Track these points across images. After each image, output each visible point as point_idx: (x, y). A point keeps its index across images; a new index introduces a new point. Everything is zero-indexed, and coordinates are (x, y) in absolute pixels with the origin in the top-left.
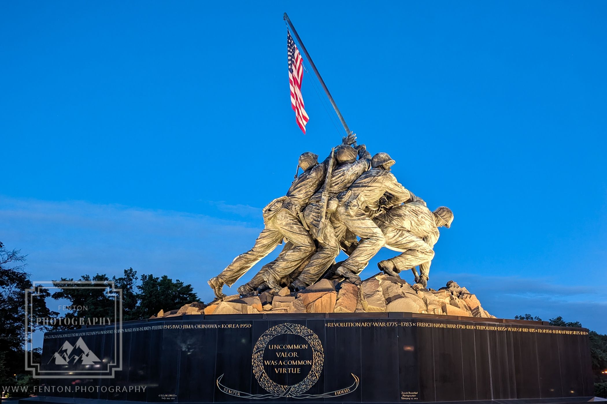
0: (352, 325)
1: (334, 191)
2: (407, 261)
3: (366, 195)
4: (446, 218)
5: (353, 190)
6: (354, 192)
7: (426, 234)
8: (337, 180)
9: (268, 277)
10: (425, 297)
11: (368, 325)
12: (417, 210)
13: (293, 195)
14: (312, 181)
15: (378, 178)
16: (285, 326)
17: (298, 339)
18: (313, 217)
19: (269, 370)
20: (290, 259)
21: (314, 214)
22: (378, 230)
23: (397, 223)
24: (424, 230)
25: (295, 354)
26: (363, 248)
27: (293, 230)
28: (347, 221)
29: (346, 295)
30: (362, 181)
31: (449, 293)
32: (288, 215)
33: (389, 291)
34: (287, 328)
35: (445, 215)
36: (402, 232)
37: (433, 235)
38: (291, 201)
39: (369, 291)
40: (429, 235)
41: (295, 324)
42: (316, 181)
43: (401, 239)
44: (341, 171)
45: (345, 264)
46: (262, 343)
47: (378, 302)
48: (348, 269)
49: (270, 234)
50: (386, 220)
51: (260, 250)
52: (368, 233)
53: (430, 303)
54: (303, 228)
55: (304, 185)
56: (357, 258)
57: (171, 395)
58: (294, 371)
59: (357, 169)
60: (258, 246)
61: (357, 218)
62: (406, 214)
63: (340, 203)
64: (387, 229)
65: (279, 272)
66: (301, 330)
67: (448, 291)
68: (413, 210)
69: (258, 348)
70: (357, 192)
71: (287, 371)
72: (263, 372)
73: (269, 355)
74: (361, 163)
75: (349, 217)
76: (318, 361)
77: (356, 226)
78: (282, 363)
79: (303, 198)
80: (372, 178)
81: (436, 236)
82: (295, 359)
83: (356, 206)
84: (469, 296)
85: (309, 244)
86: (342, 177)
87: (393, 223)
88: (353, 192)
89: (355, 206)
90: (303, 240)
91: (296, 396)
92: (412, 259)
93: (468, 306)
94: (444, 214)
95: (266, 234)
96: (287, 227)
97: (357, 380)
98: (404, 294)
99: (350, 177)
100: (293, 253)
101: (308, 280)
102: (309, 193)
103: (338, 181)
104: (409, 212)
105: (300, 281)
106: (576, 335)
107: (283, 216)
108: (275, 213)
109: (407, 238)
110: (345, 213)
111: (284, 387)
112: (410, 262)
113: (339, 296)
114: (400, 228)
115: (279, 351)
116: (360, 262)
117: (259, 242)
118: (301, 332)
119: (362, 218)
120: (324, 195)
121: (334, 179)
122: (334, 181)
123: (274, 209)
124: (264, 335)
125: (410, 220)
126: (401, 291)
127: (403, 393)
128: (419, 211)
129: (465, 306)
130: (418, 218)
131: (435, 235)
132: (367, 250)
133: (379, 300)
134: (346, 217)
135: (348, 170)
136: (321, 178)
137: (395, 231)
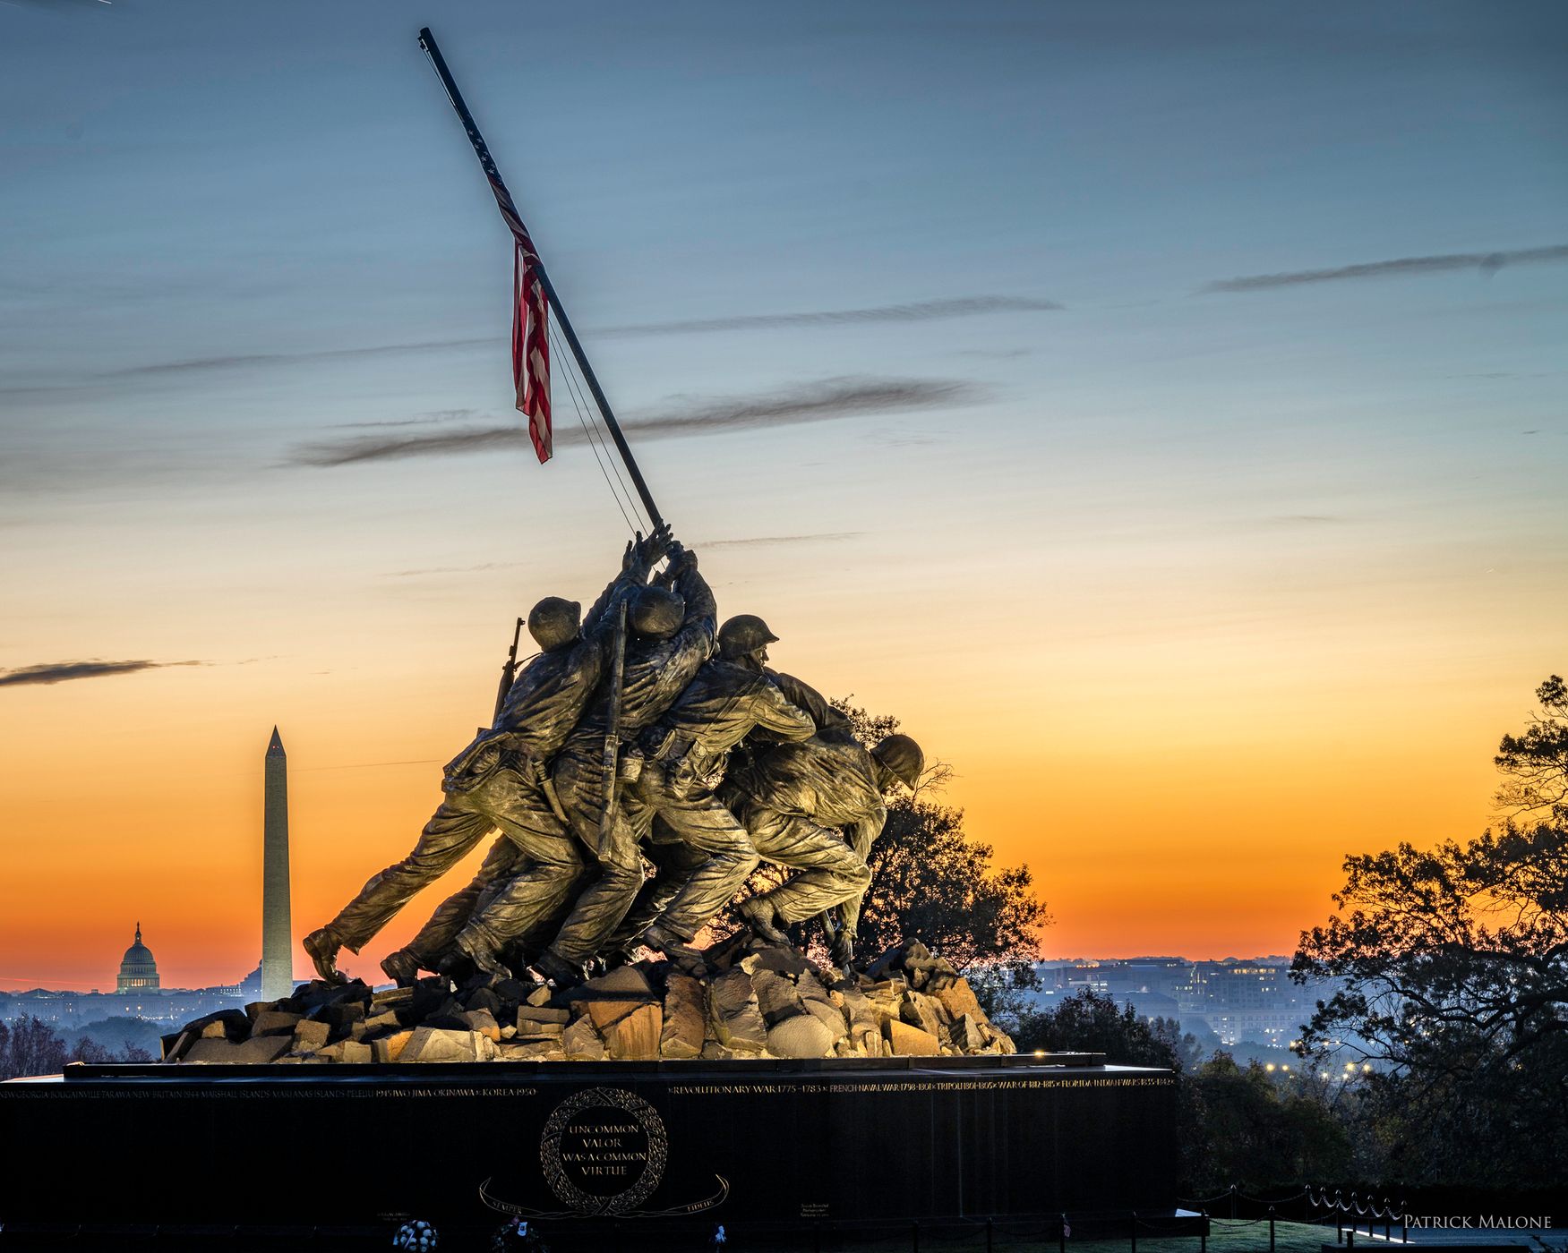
0: (717, 1090)
1: (630, 724)
2: (806, 900)
3: (710, 742)
4: (904, 771)
5: (679, 728)
6: (682, 733)
7: (851, 819)
8: (636, 695)
9: (473, 943)
10: (845, 1004)
11: (745, 1090)
12: (832, 757)
13: (525, 730)
14: (573, 694)
15: (739, 700)
16: (597, 1092)
17: (623, 1117)
18: (579, 791)
19: (572, 1168)
20: (525, 897)
21: (582, 784)
22: (740, 834)
23: (782, 799)
24: (848, 813)
25: (616, 1143)
26: (708, 882)
27: (530, 824)
28: (665, 808)
29: (682, 1010)
30: (701, 705)
31: (901, 984)
32: (516, 785)
33: (771, 996)
34: (601, 1096)
35: (902, 763)
36: (795, 824)
37: (871, 821)
38: (520, 745)
39: (730, 1003)
40: (860, 820)
41: (615, 1088)
42: (582, 694)
43: (792, 841)
44: (646, 668)
45: (666, 922)
46: (556, 1121)
47: (752, 1030)
48: (672, 932)
49: (461, 824)
50: (756, 790)
51: (434, 862)
52: (716, 841)
53: (856, 1018)
54: (552, 817)
55: (554, 704)
56: (694, 907)
57: (400, 1214)
58: (615, 1171)
59: (685, 663)
60: (430, 852)
61: (691, 804)
62: (805, 771)
63: (649, 764)
64: (759, 816)
65: (499, 931)
66: (625, 1099)
67: (898, 979)
68: (822, 759)
69: (551, 1132)
70: (690, 735)
71: (604, 1171)
72: (561, 1174)
73: (570, 1143)
74: (695, 645)
75: (672, 800)
76: (657, 1153)
77: (689, 823)
78: (595, 1157)
79: (551, 737)
80: (726, 699)
81: (877, 821)
82: (617, 1151)
83: (689, 775)
84: (951, 980)
85: (568, 859)
86: (650, 688)
87: (772, 802)
88: (679, 733)
89: (685, 775)
90: (556, 849)
91: (619, 1215)
92: (818, 894)
93: (945, 1009)
94: (899, 760)
95: (452, 822)
96: (516, 816)
97: (725, 1185)
98: (802, 1002)
99: (670, 686)
100: (531, 884)
101: (575, 955)
102: (566, 725)
103: (639, 697)
104: (813, 765)
105: (555, 957)
106: (1145, 1087)
107: (503, 788)
108: (485, 780)
109: (807, 841)
110: (660, 789)
111: (598, 1199)
112: (812, 902)
113: (666, 1013)
114: (790, 811)
115: (587, 1137)
116: (700, 916)
117: (433, 842)
118: (625, 1103)
119: (702, 805)
120: (609, 743)
121: (629, 690)
122: (630, 697)
123: (482, 769)
124: (560, 1109)
125: (816, 789)
126: (795, 997)
127: (803, 1205)
128: (836, 762)
129: (937, 1011)
130: (833, 781)
131: (876, 819)
132: (715, 887)
133: (753, 1024)
134: (665, 800)
135: (664, 667)
136: (595, 684)
137: (778, 821)
